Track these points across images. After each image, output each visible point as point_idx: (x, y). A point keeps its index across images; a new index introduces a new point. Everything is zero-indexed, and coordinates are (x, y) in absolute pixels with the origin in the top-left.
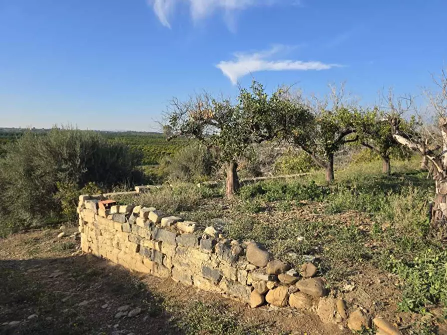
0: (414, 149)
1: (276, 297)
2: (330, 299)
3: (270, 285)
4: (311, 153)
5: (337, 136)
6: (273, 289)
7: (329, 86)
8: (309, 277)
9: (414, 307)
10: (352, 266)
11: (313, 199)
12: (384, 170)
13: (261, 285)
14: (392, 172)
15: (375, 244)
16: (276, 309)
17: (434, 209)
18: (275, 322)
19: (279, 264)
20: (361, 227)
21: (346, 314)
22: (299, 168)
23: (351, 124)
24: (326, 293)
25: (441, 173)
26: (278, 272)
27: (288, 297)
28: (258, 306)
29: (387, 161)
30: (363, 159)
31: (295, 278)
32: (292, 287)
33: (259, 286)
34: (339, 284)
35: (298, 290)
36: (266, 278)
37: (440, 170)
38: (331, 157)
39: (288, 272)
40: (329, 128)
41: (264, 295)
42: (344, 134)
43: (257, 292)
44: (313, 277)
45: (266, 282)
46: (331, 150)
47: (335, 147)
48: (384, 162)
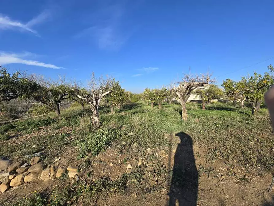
0: (84, 100)
1: (16, 182)
2: (48, 169)
3: (11, 177)
4: (47, 104)
5: (59, 97)
6: (13, 178)
7: (58, 76)
8: (35, 164)
9: (82, 156)
10: (60, 150)
11: (47, 125)
12: (82, 108)
13: (5, 179)
14: (85, 109)
15: (72, 137)
16: (17, 187)
17: (93, 120)
18: (17, 194)
19: (16, 164)
20: (68, 132)
21: (55, 172)
22: (43, 112)
23: (65, 92)
24: (45, 167)
25: (93, 108)
26: (16, 168)
27: (23, 179)
28: (5, 191)
29: (83, 105)
30: (75, 105)
31: (27, 167)
32: (25, 173)
33: (5, 181)
34: (52, 161)
35: (29, 173)
36: (8, 174)
37: (93, 107)
38: (58, 105)
39: (22, 166)
40: (56, 93)
41: (8, 184)
42: (63, 96)
43: (4, 184)
44: (38, 163)
45: (8, 177)
46: (57, 102)
47: (59, 101)
48: (81, 106)
